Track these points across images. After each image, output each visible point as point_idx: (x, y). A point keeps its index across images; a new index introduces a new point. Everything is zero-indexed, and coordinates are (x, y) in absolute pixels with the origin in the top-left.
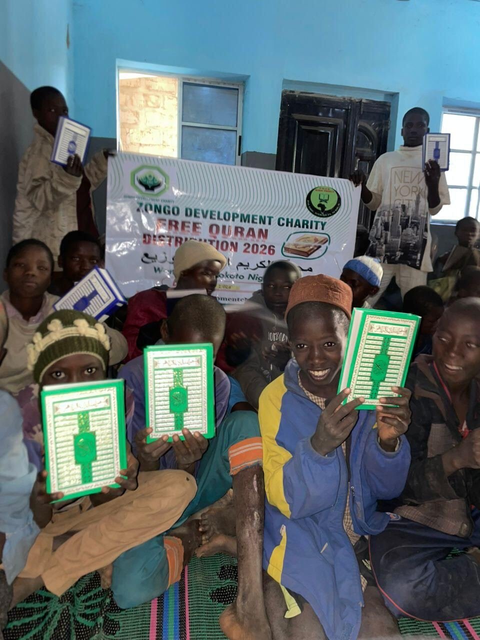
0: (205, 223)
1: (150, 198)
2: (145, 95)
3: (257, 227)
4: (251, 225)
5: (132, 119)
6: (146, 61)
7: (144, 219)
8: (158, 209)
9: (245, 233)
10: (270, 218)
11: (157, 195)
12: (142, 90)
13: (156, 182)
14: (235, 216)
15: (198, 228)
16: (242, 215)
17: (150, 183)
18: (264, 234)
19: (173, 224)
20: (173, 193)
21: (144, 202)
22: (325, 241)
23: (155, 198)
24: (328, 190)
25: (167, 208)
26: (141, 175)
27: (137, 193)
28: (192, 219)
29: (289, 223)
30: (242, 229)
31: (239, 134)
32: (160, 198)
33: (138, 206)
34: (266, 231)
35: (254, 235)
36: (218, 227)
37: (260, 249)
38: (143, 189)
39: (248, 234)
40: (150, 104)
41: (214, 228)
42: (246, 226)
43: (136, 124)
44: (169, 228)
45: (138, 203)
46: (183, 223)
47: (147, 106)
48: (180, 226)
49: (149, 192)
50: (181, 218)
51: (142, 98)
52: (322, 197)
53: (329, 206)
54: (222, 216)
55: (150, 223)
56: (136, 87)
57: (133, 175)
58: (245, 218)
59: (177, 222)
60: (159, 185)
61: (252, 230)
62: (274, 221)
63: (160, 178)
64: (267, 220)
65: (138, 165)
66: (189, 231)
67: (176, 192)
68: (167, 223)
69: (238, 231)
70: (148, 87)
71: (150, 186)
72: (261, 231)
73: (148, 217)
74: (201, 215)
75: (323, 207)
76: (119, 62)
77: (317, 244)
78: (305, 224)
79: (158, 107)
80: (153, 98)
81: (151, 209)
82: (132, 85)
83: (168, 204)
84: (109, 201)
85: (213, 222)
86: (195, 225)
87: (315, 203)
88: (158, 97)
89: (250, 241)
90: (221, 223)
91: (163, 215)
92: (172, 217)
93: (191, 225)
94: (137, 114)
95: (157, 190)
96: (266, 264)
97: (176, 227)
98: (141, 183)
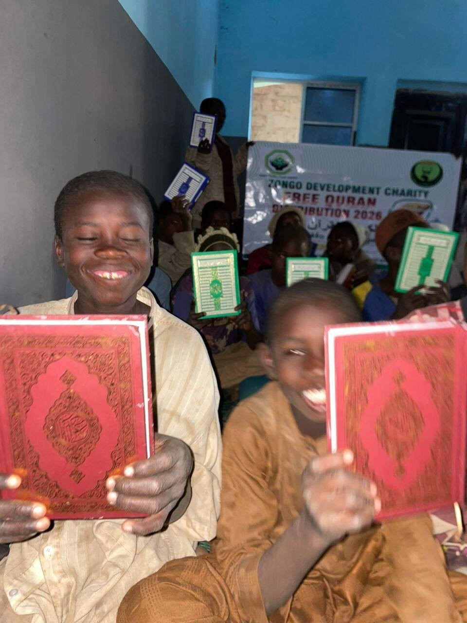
0: (323, 194)
1: (280, 176)
2: (273, 101)
3: (366, 197)
4: (361, 195)
5: (260, 122)
6: (276, 71)
7: (274, 192)
8: (285, 185)
9: (356, 201)
10: (378, 189)
11: (286, 172)
12: (271, 96)
13: (284, 163)
14: (347, 188)
15: (317, 199)
16: (354, 187)
17: (279, 164)
18: (372, 202)
19: (296, 196)
20: (296, 170)
21: (275, 179)
22: (427, 208)
23: (283, 176)
24: (430, 163)
25: (292, 184)
26: (273, 158)
27: (268, 172)
28: (312, 192)
29: (395, 192)
30: (354, 199)
31: (354, 129)
32: (287, 175)
33: (270, 182)
34: (375, 200)
35: (363, 203)
36: (333, 198)
37: (369, 215)
38: (274, 169)
39: (359, 203)
40: (277, 108)
41: (330, 199)
42: (357, 196)
43: (264, 126)
44: (293, 200)
45: (270, 180)
46: (305, 195)
47: (274, 110)
48: (301, 198)
49: (279, 171)
50: (303, 191)
51: (271, 103)
52: (425, 170)
53: (431, 177)
54: (336, 188)
55: (278, 196)
56: (265, 94)
57: (267, 157)
58: (356, 190)
59: (299, 195)
60: (286, 165)
61: (362, 199)
62: (382, 191)
63: (288, 160)
64: (375, 191)
65: (270, 150)
66: (308, 202)
67: (300, 170)
68: (292, 195)
69: (351, 200)
70: (277, 94)
71: (279, 166)
72: (370, 200)
73: (277, 191)
74: (319, 188)
75: (425, 178)
76: (254, 74)
77: (420, 210)
78: (410, 193)
79: (284, 110)
80: (280, 103)
81: (280, 184)
82: (263, 93)
83: (292, 180)
84: (248, 179)
85: (329, 193)
86: (314, 197)
87: (419, 174)
88: (285, 101)
89: (360, 208)
90: (335, 194)
91: (288, 190)
92: (295, 190)
93: (311, 197)
94: (265, 118)
95: (285, 170)
96: (374, 228)
97: (299, 199)
98: (273, 164)
